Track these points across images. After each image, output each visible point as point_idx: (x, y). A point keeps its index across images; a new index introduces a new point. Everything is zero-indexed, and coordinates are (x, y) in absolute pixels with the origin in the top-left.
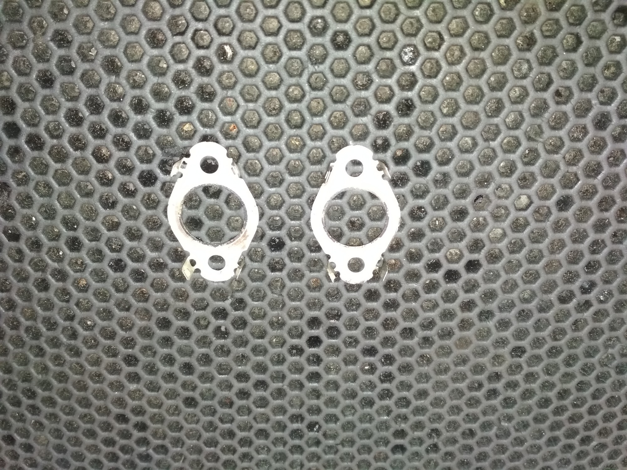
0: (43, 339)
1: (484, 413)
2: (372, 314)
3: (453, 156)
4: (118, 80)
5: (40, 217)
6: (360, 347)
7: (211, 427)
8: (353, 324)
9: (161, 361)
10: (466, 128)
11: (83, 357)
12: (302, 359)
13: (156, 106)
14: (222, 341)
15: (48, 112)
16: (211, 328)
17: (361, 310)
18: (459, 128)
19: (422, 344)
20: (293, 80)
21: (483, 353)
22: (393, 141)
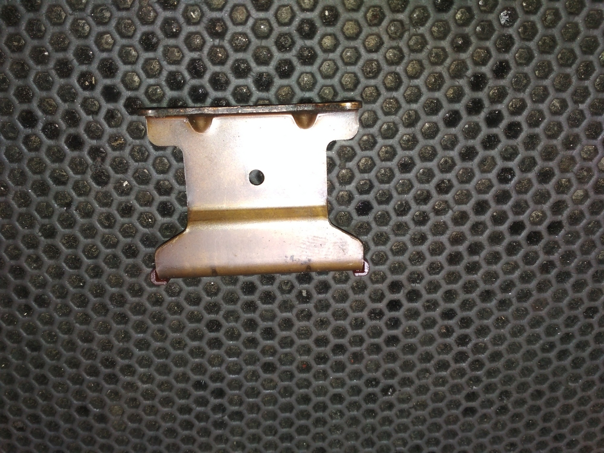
0: (127, 306)
1: (554, 374)
2: (453, 278)
3: (543, 118)
4: (222, 43)
5: (134, 183)
6: (438, 310)
7: (287, 392)
8: (433, 287)
9: (243, 326)
10: (558, 90)
11: (167, 323)
12: (381, 323)
13: (257, 69)
14: (304, 306)
15: (149, 76)
16: (294, 292)
17: (443, 273)
18: (551, 90)
19: (499, 306)
20: (394, 44)
21: (557, 314)
22: (486, 103)
